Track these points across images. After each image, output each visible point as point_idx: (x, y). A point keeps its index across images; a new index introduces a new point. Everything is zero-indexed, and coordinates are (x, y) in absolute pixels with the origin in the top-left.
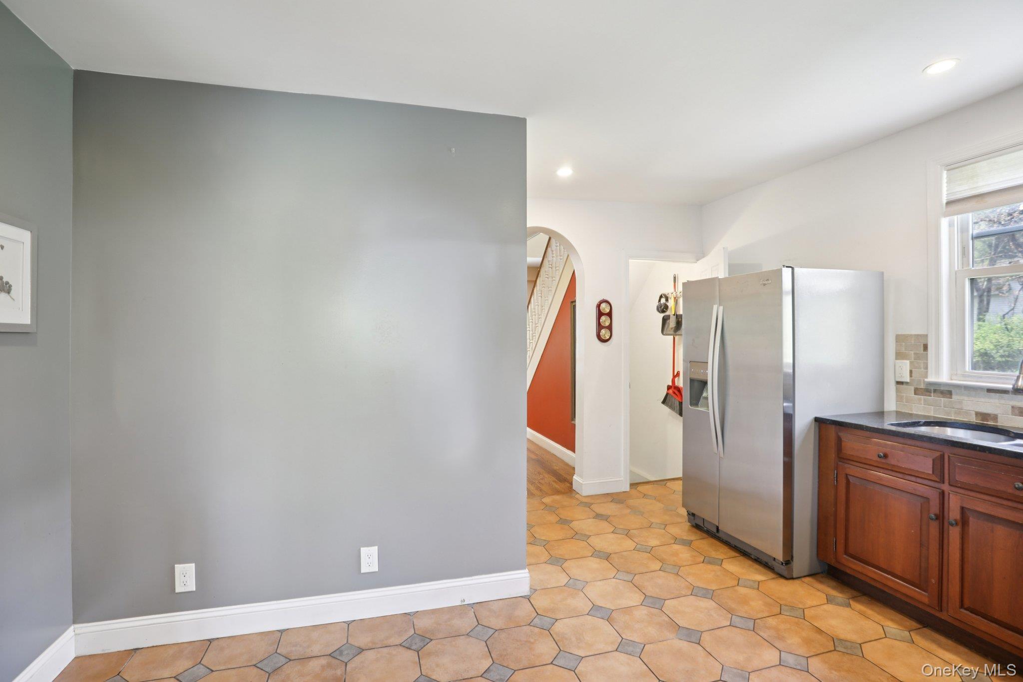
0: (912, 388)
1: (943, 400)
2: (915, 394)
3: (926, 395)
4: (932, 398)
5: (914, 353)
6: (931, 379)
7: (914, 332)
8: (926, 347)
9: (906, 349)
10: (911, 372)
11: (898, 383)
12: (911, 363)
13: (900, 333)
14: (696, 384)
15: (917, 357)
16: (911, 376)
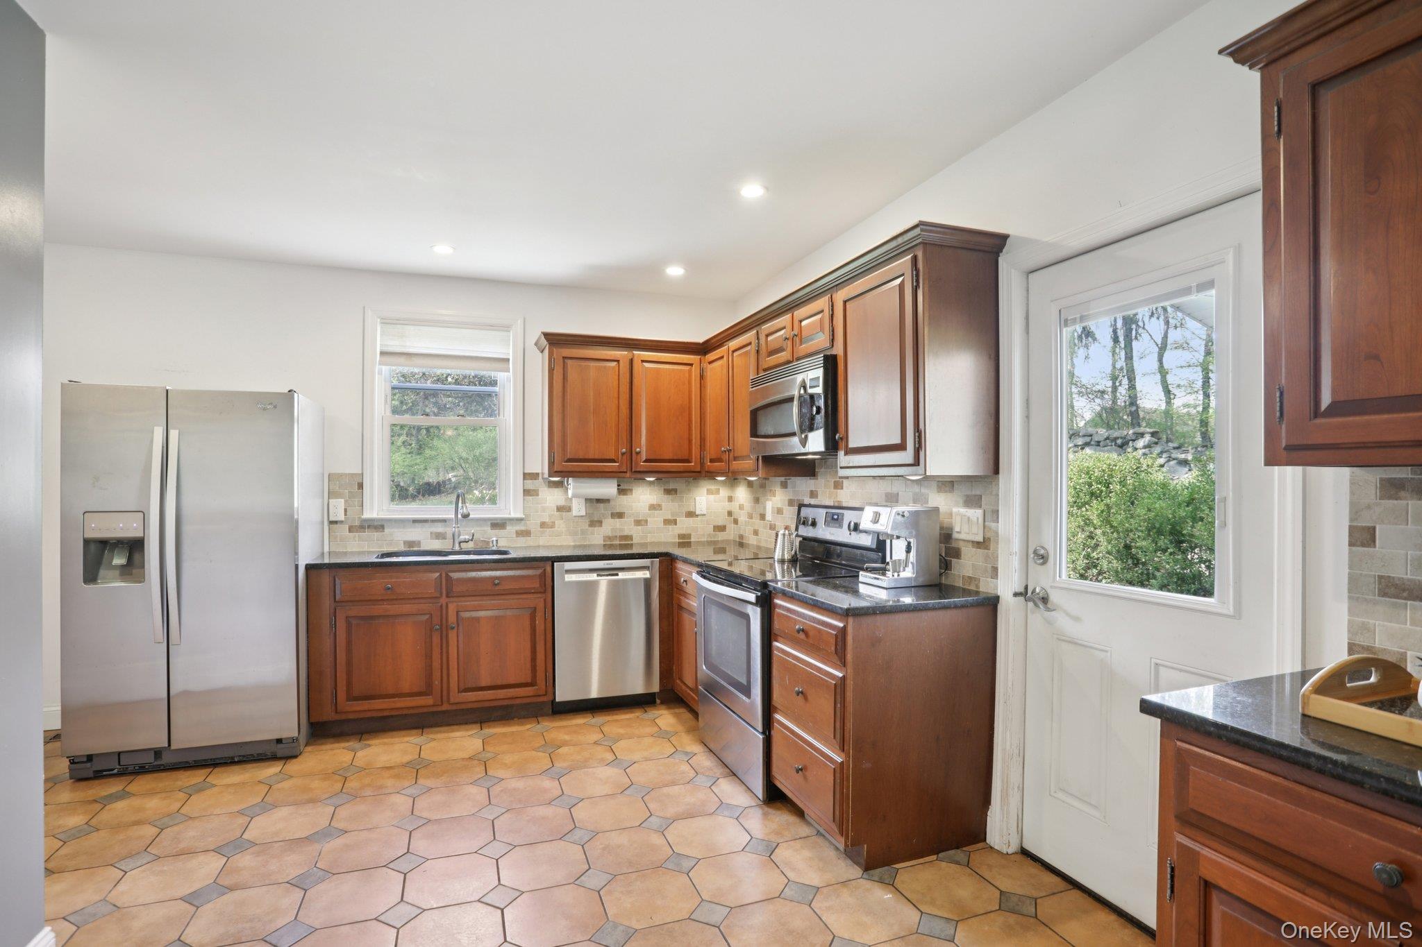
0: (347, 527)
1: (376, 535)
2: (350, 531)
3: (360, 532)
4: (367, 534)
5: (349, 492)
6: (367, 515)
7: (347, 471)
8: (361, 486)
9: (339, 487)
10: (346, 510)
11: (331, 523)
12: (346, 501)
13: (333, 471)
14: (93, 547)
15: (352, 495)
16: (345, 515)
